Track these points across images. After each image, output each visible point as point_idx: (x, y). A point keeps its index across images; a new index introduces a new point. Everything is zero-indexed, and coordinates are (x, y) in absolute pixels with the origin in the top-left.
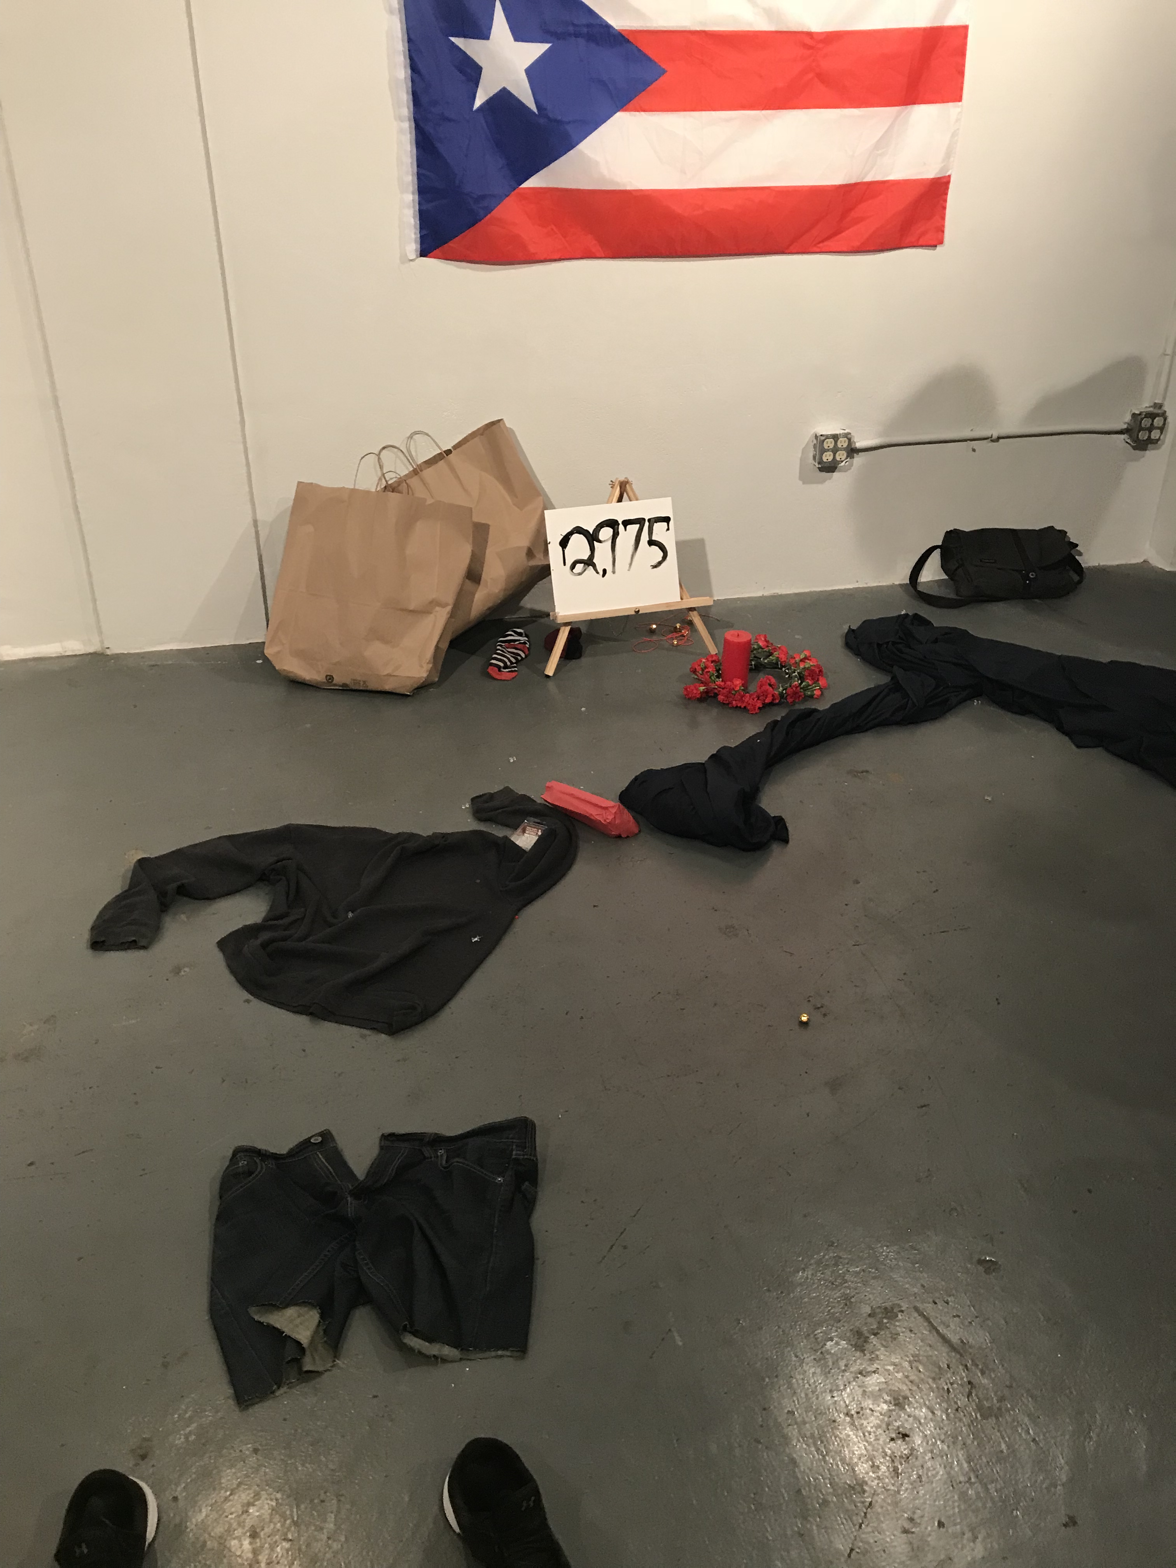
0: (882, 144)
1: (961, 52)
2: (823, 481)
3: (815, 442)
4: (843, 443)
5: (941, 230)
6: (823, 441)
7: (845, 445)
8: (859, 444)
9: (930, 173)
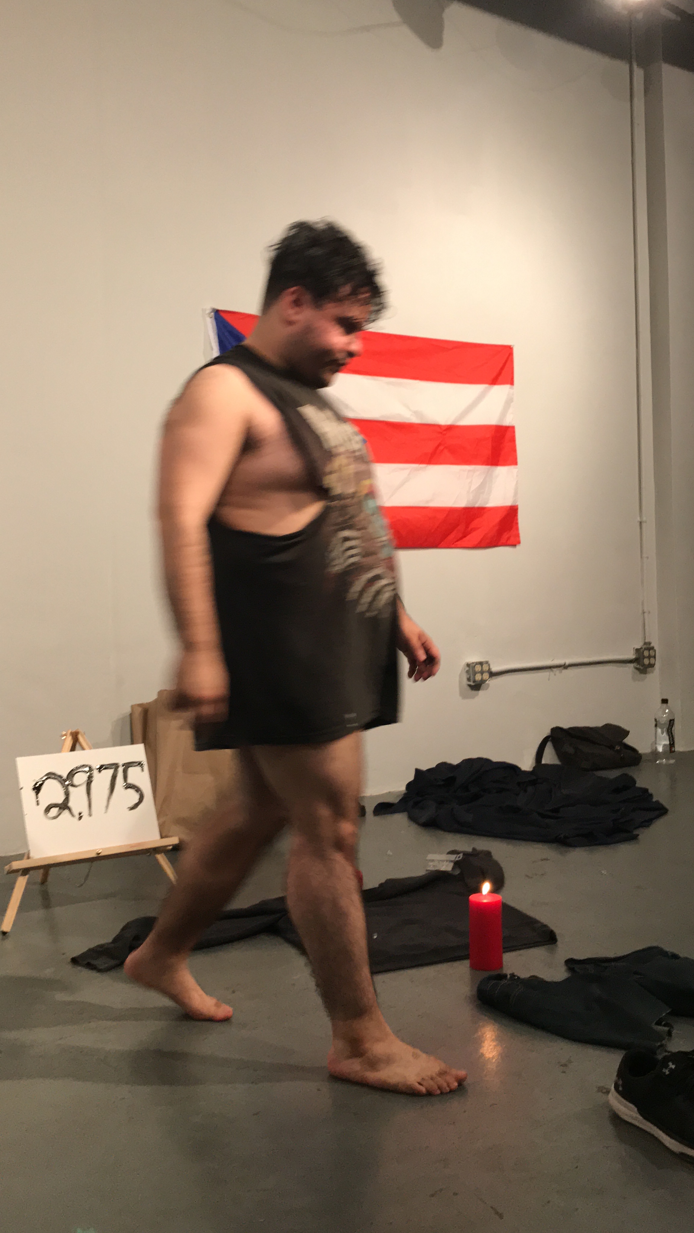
0: (482, 486)
1: (513, 440)
2: (473, 697)
3: (467, 669)
4: (485, 668)
5: (518, 535)
6: (475, 666)
7: (487, 669)
8: (495, 669)
9: (509, 503)
